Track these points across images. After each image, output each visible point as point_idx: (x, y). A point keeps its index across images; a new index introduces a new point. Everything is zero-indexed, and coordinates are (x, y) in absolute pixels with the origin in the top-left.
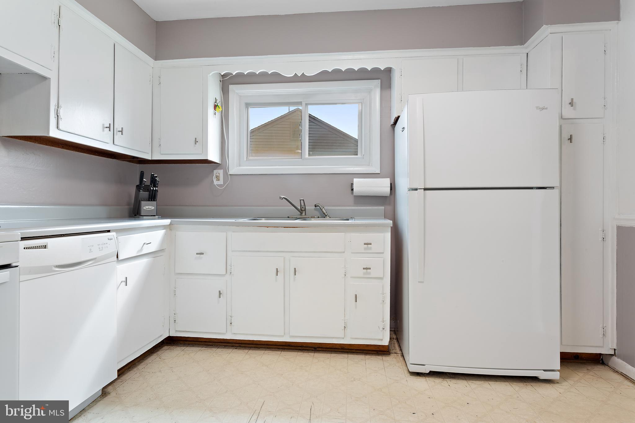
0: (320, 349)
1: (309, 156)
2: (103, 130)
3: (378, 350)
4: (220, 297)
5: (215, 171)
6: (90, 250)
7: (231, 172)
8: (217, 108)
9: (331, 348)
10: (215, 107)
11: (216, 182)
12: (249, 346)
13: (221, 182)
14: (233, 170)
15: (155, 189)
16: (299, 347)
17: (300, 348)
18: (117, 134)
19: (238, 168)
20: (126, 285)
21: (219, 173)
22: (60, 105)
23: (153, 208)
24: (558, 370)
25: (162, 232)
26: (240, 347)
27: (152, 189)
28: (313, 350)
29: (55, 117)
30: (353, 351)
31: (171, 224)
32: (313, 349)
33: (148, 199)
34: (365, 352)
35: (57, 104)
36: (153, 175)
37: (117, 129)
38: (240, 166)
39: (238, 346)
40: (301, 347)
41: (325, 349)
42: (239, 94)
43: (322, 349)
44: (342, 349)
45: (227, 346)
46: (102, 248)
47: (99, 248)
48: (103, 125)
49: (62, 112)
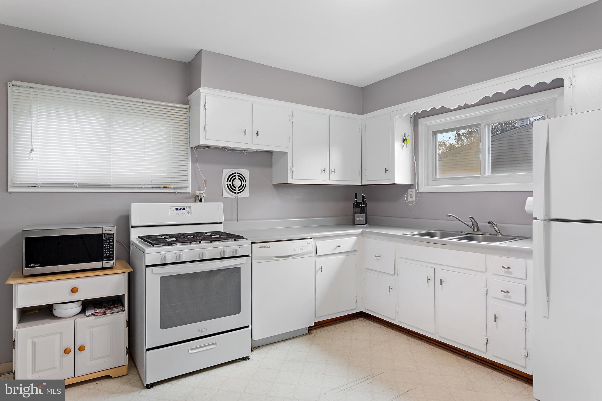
0: (471, 357)
1: (491, 173)
2: (322, 173)
4: (390, 291)
5: (409, 190)
6: (294, 249)
7: (420, 191)
8: (405, 142)
10: (404, 140)
11: (410, 199)
12: (414, 335)
13: (413, 199)
14: (422, 189)
15: (362, 206)
17: (453, 350)
18: (331, 173)
19: (426, 187)
20: (322, 271)
21: (412, 192)
22: (293, 165)
23: (362, 219)
25: (355, 238)
26: (408, 334)
27: (361, 206)
28: (464, 356)
29: (291, 173)
31: (361, 233)
33: (360, 213)
34: (514, 375)
35: (292, 165)
36: (363, 195)
37: (331, 170)
38: (428, 185)
39: (407, 333)
41: (474, 359)
42: (427, 125)
43: (473, 358)
45: (400, 330)
46: (303, 248)
47: (300, 249)
48: (322, 169)
49: (294, 168)
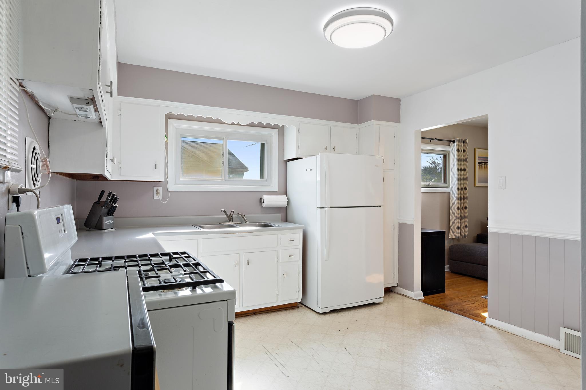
1: (229, 178)
3: (292, 306)
5: (156, 189)
7: (170, 189)
9: (264, 311)
11: (156, 197)
13: (160, 197)
14: (172, 187)
15: (116, 206)
16: (243, 314)
19: (175, 186)
21: (159, 189)
23: (111, 222)
24: (383, 297)
30: (278, 310)
32: (253, 314)
33: (107, 215)
34: (285, 309)
38: (176, 184)
40: (244, 314)
42: (176, 127)
44: (271, 310)
